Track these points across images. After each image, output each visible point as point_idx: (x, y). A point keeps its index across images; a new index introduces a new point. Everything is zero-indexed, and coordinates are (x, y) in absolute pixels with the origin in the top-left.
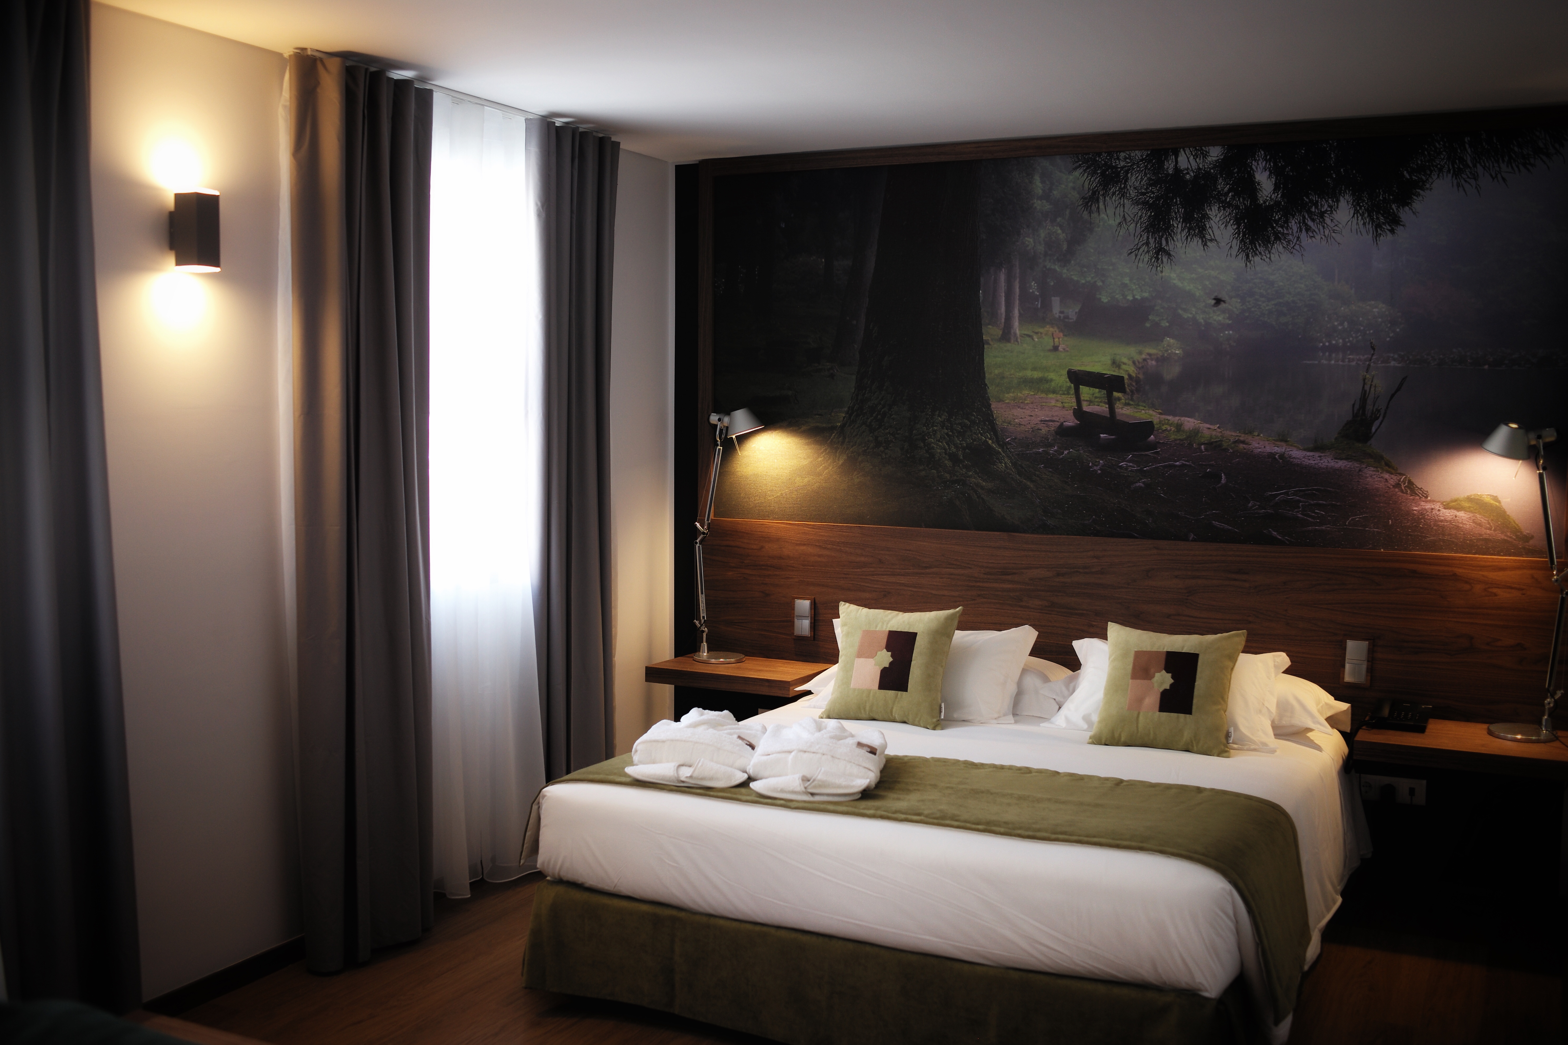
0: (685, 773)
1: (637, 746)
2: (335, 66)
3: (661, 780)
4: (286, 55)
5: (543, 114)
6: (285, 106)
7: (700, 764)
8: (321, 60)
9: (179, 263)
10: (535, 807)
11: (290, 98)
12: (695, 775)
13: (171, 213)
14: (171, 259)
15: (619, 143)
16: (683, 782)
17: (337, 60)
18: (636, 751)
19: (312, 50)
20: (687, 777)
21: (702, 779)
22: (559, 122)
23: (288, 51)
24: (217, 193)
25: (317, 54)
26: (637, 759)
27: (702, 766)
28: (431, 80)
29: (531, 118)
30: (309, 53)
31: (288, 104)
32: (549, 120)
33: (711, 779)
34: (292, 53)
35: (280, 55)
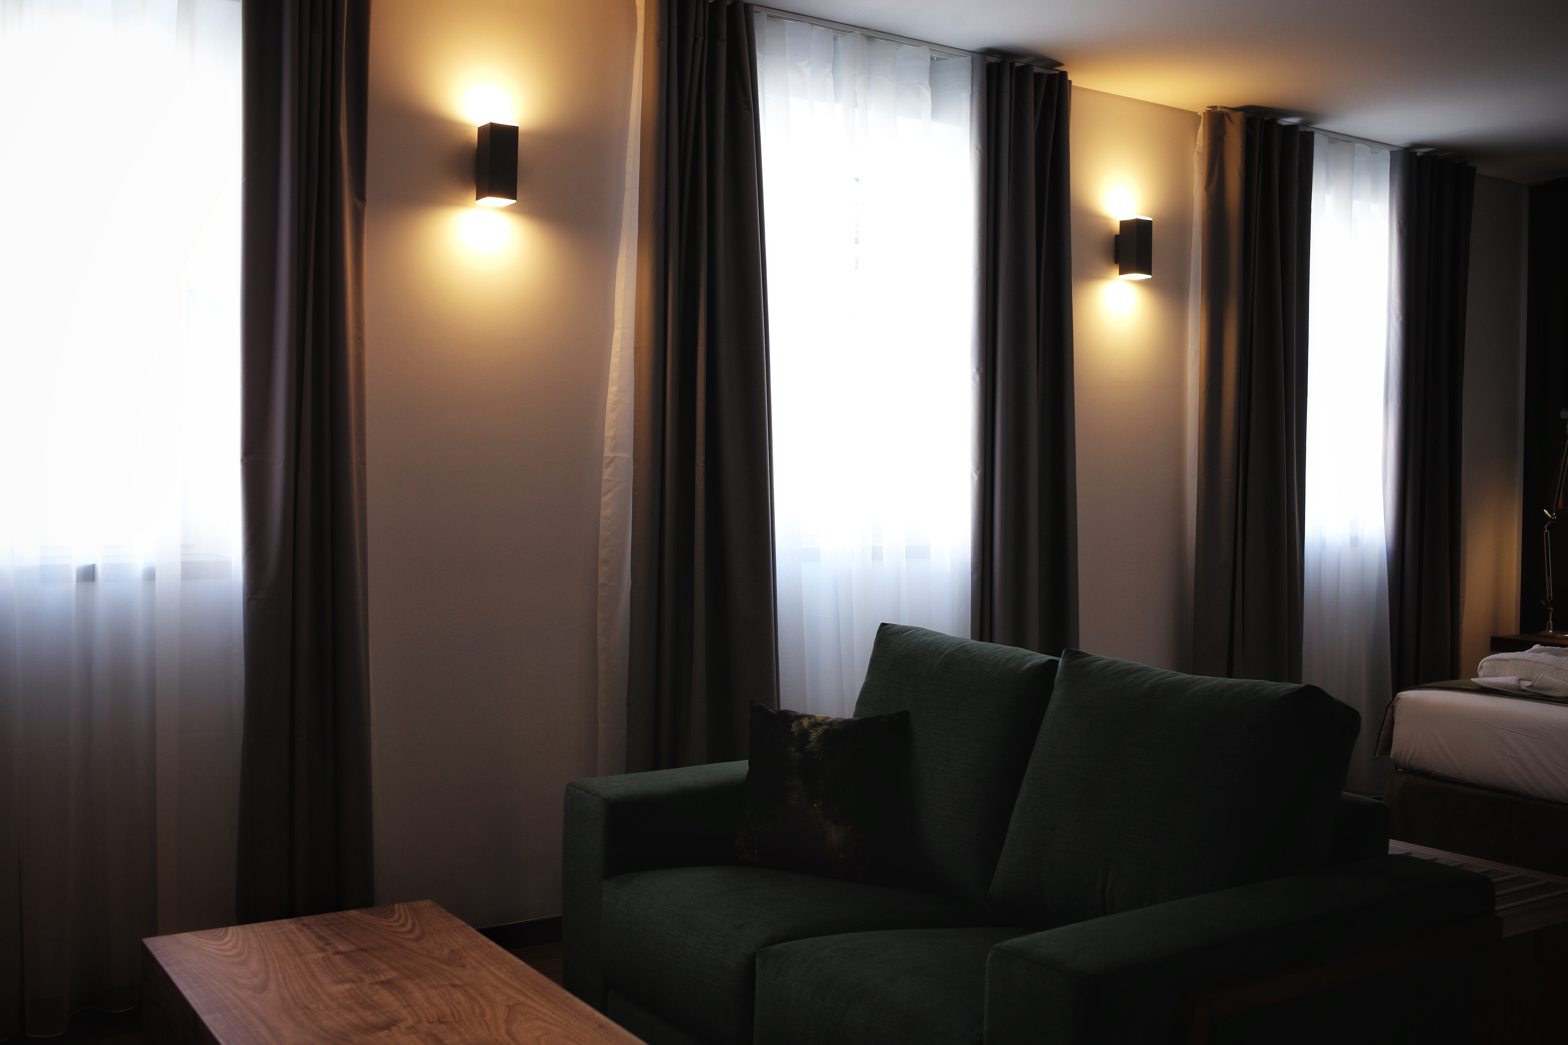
0: (1525, 684)
1: (1482, 663)
2: (1238, 118)
3: (1504, 688)
4: (1201, 113)
5: (1405, 146)
6: (1198, 152)
7: (1540, 677)
8: (1227, 114)
9: (1122, 272)
10: (1389, 710)
11: (1204, 145)
12: (1534, 685)
13: (1117, 236)
14: (1116, 271)
15: (1474, 168)
16: (1524, 691)
17: (1240, 114)
18: (1482, 668)
19: (1221, 107)
20: (1528, 687)
21: (1542, 689)
22: (1420, 152)
23: (1201, 110)
24: (1151, 220)
25: (1225, 110)
26: (1482, 674)
27: (1542, 678)
28: (1312, 124)
29: (1395, 150)
30: (1219, 109)
31: (1201, 150)
32: (1411, 151)
33: (1550, 689)
34: (1205, 111)
35: (1195, 114)
